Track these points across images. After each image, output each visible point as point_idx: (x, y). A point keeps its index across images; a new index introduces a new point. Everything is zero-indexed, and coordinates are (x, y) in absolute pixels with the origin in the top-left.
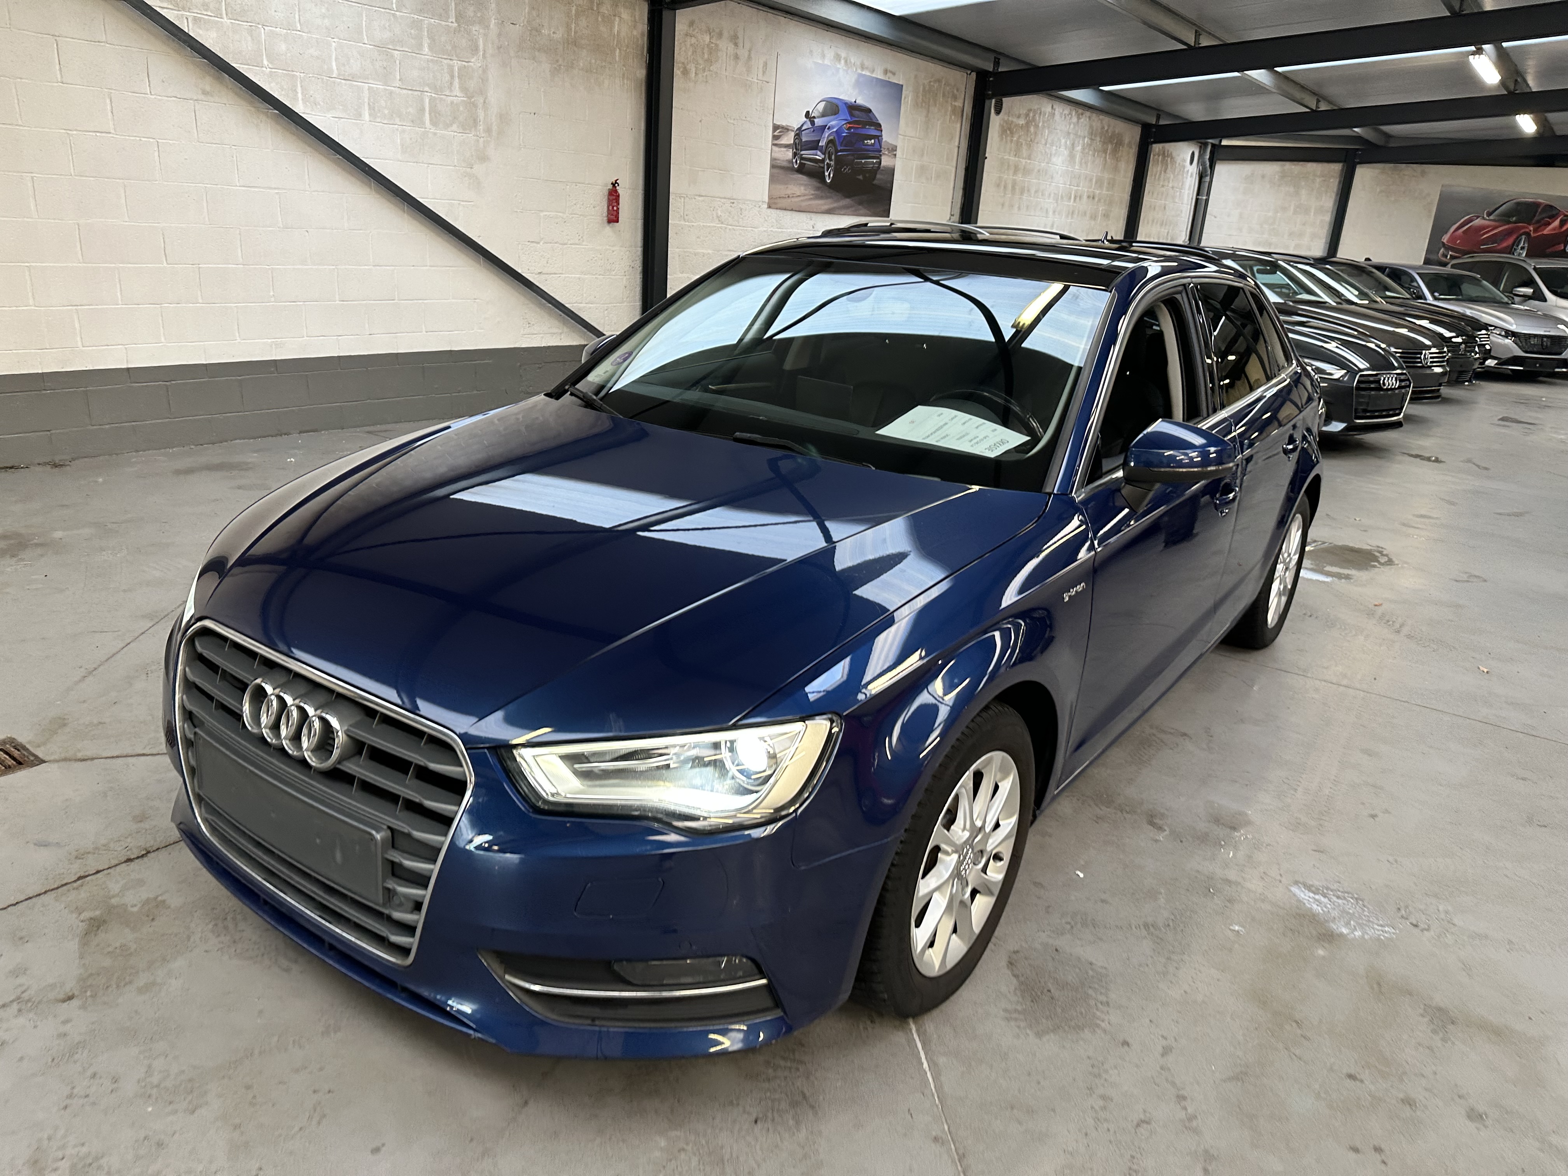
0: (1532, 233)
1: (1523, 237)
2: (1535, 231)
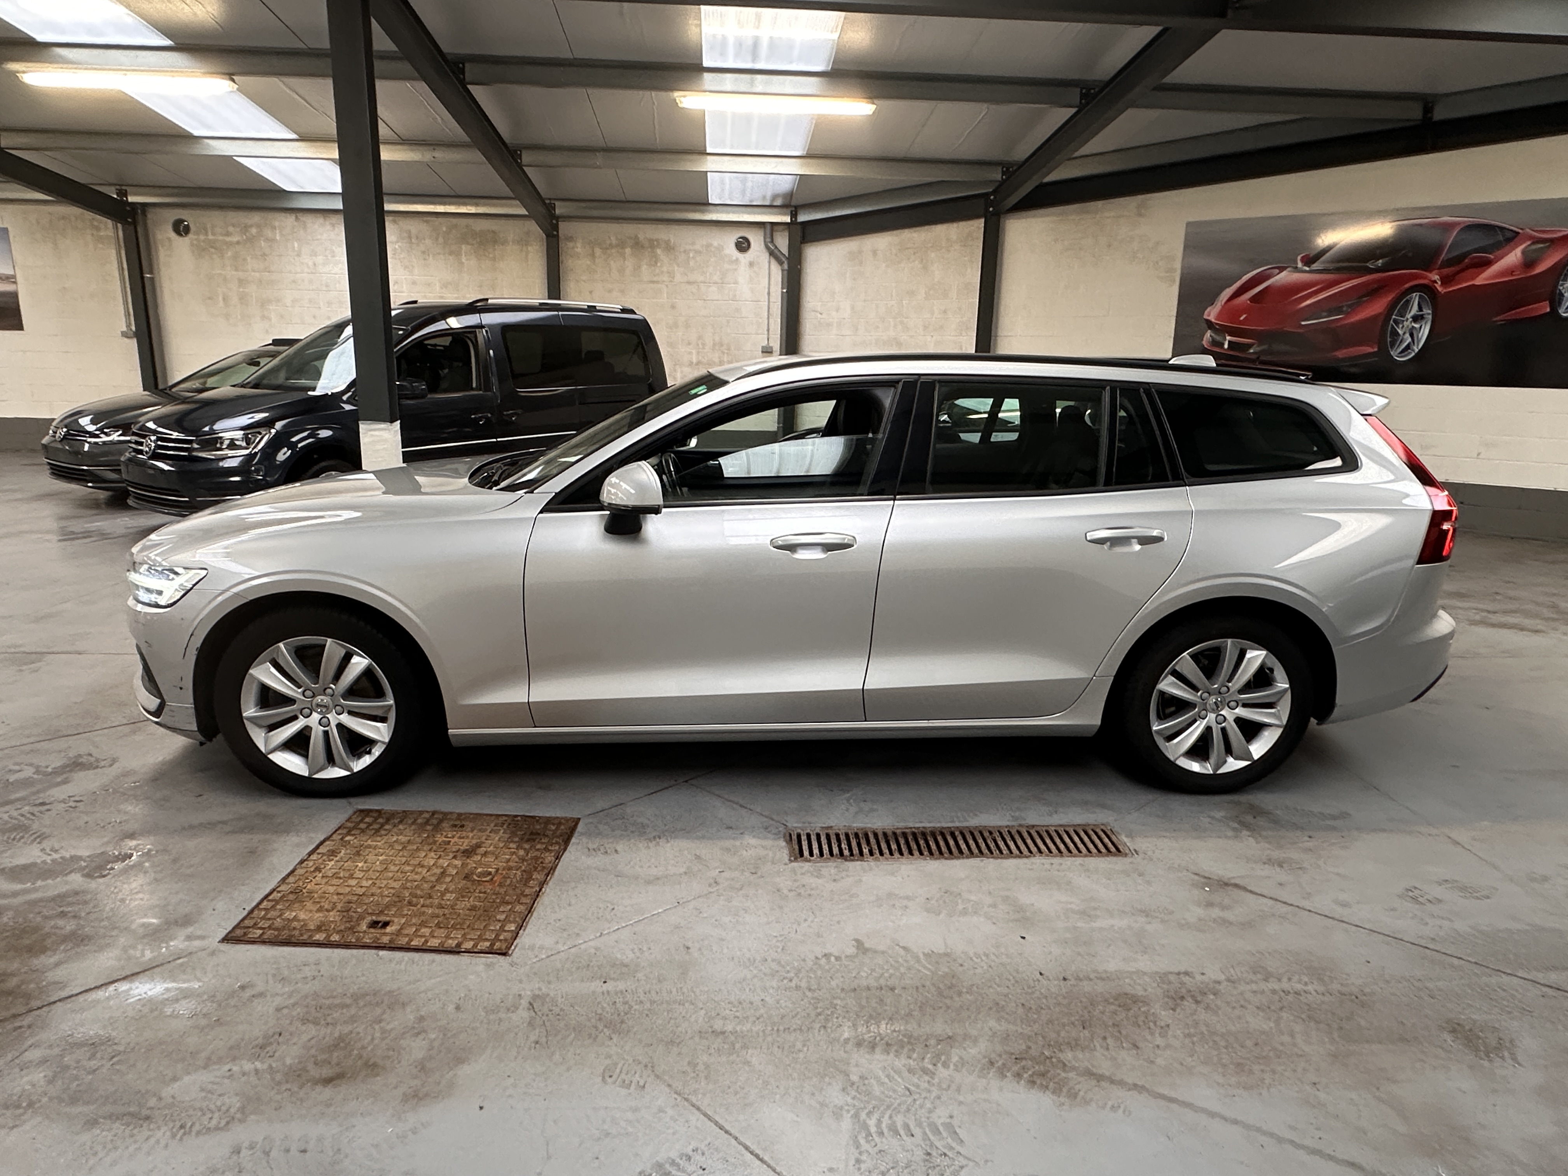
0: (1438, 286)
1: (1415, 298)
2: (1445, 281)
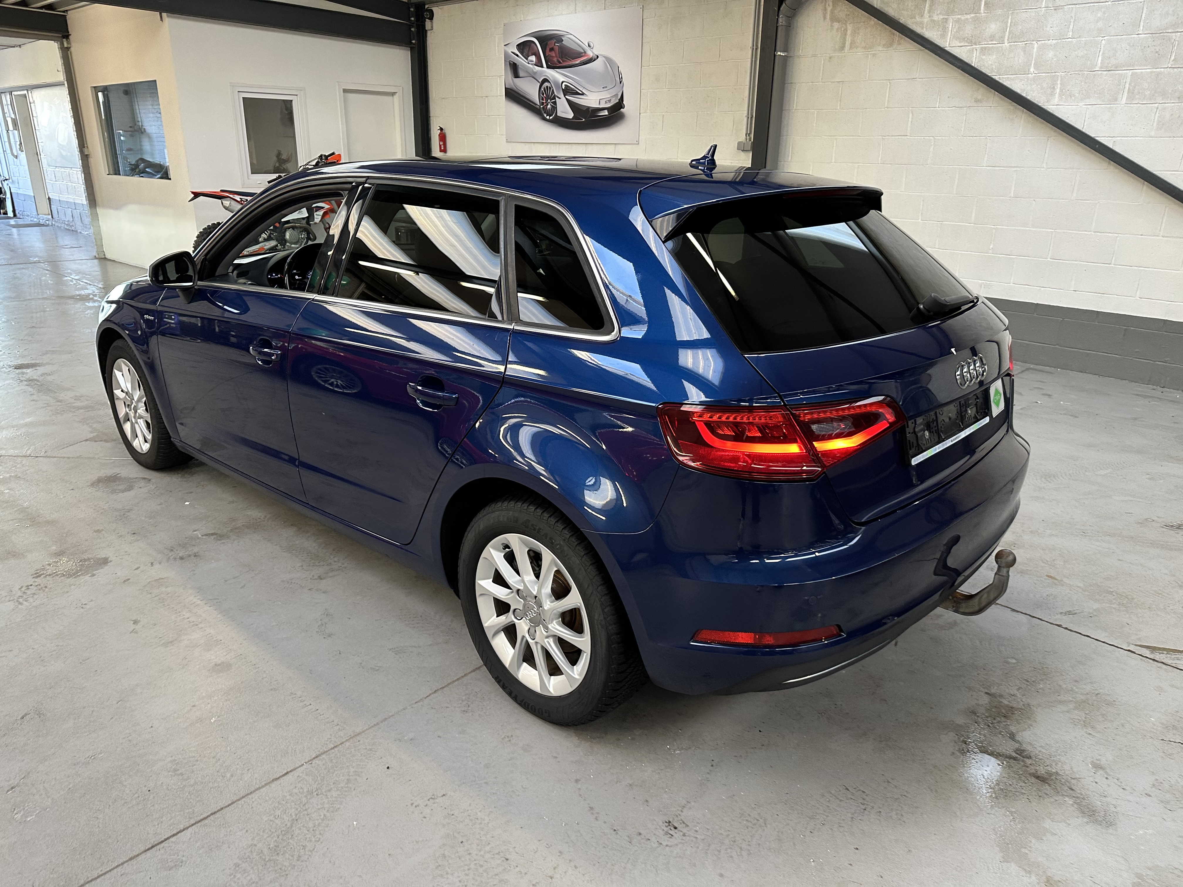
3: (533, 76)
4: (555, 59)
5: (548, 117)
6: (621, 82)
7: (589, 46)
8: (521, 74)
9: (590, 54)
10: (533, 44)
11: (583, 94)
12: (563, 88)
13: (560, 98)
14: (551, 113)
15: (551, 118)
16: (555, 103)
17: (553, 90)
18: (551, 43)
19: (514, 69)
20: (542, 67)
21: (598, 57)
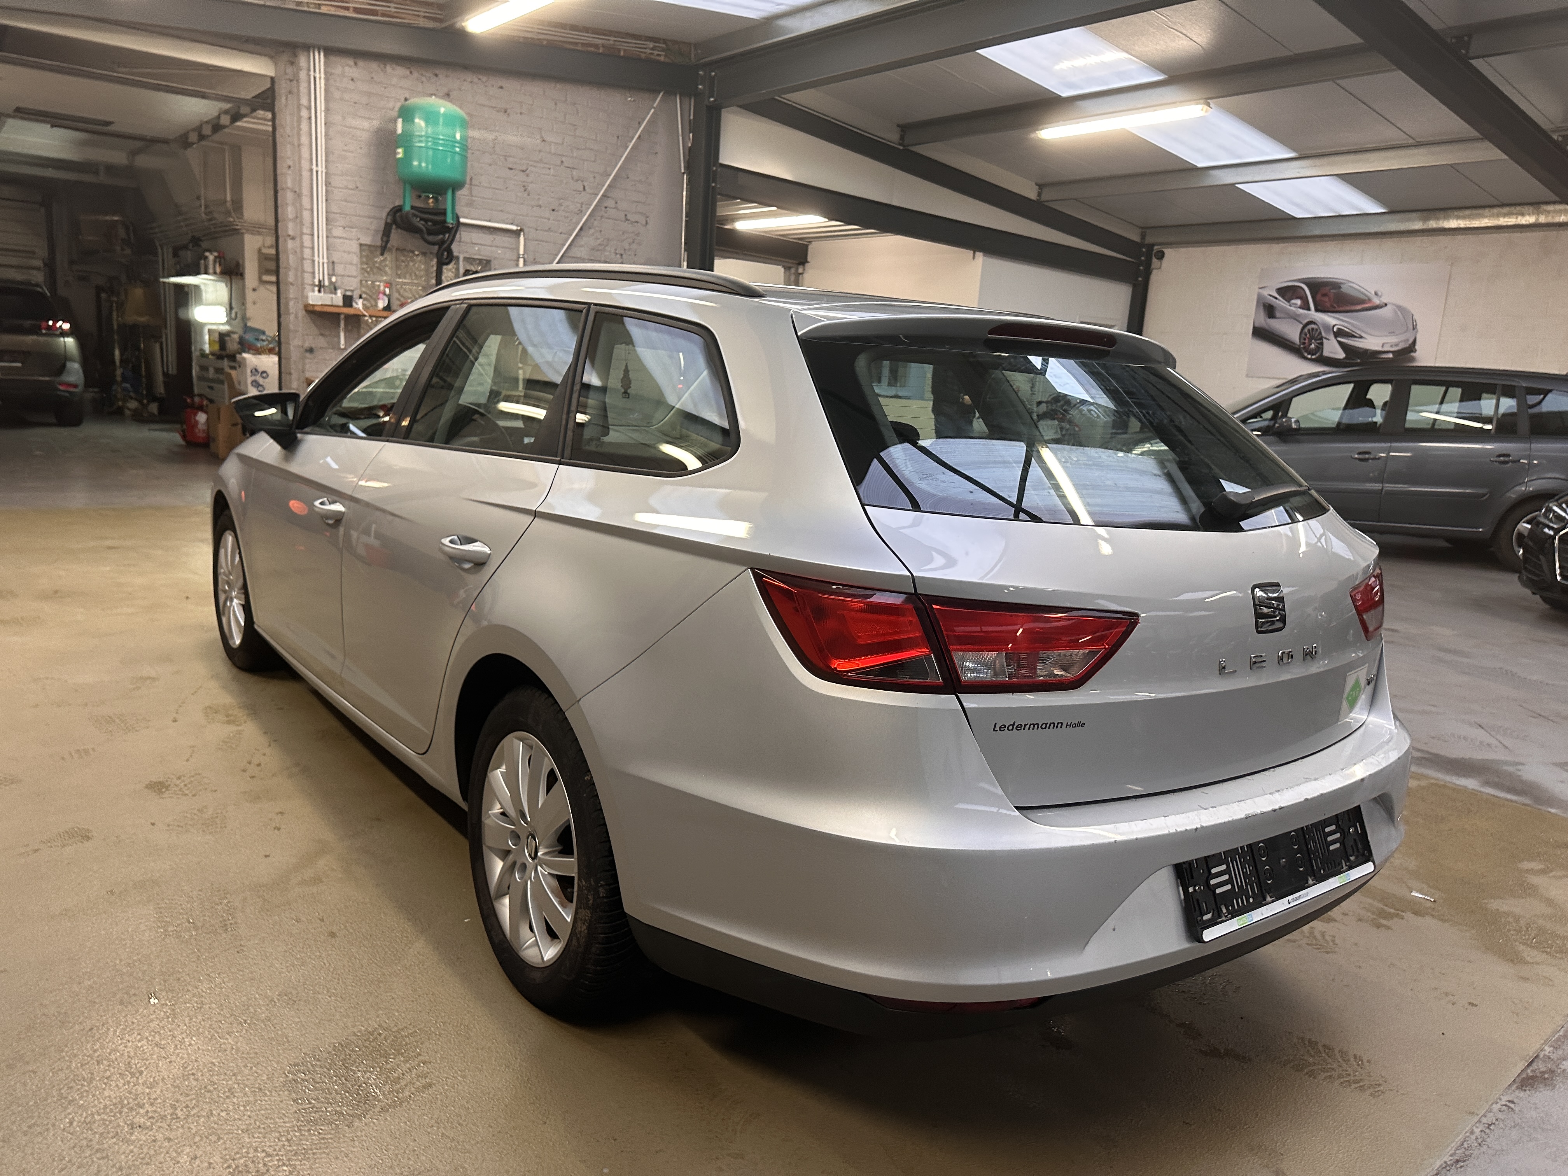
3: (1295, 318)
4: (1328, 304)
5: (1309, 356)
6: (1414, 329)
7: (1376, 294)
8: (1278, 315)
9: (1376, 301)
10: (1299, 289)
11: (1361, 337)
12: (1335, 330)
13: (1328, 339)
14: (1314, 352)
15: (1313, 357)
16: (1322, 344)
17: (1320, 333)
18: (1325, 290)
19: (1270, 310)
20: (1309, 309)
21: (1386, 305)
